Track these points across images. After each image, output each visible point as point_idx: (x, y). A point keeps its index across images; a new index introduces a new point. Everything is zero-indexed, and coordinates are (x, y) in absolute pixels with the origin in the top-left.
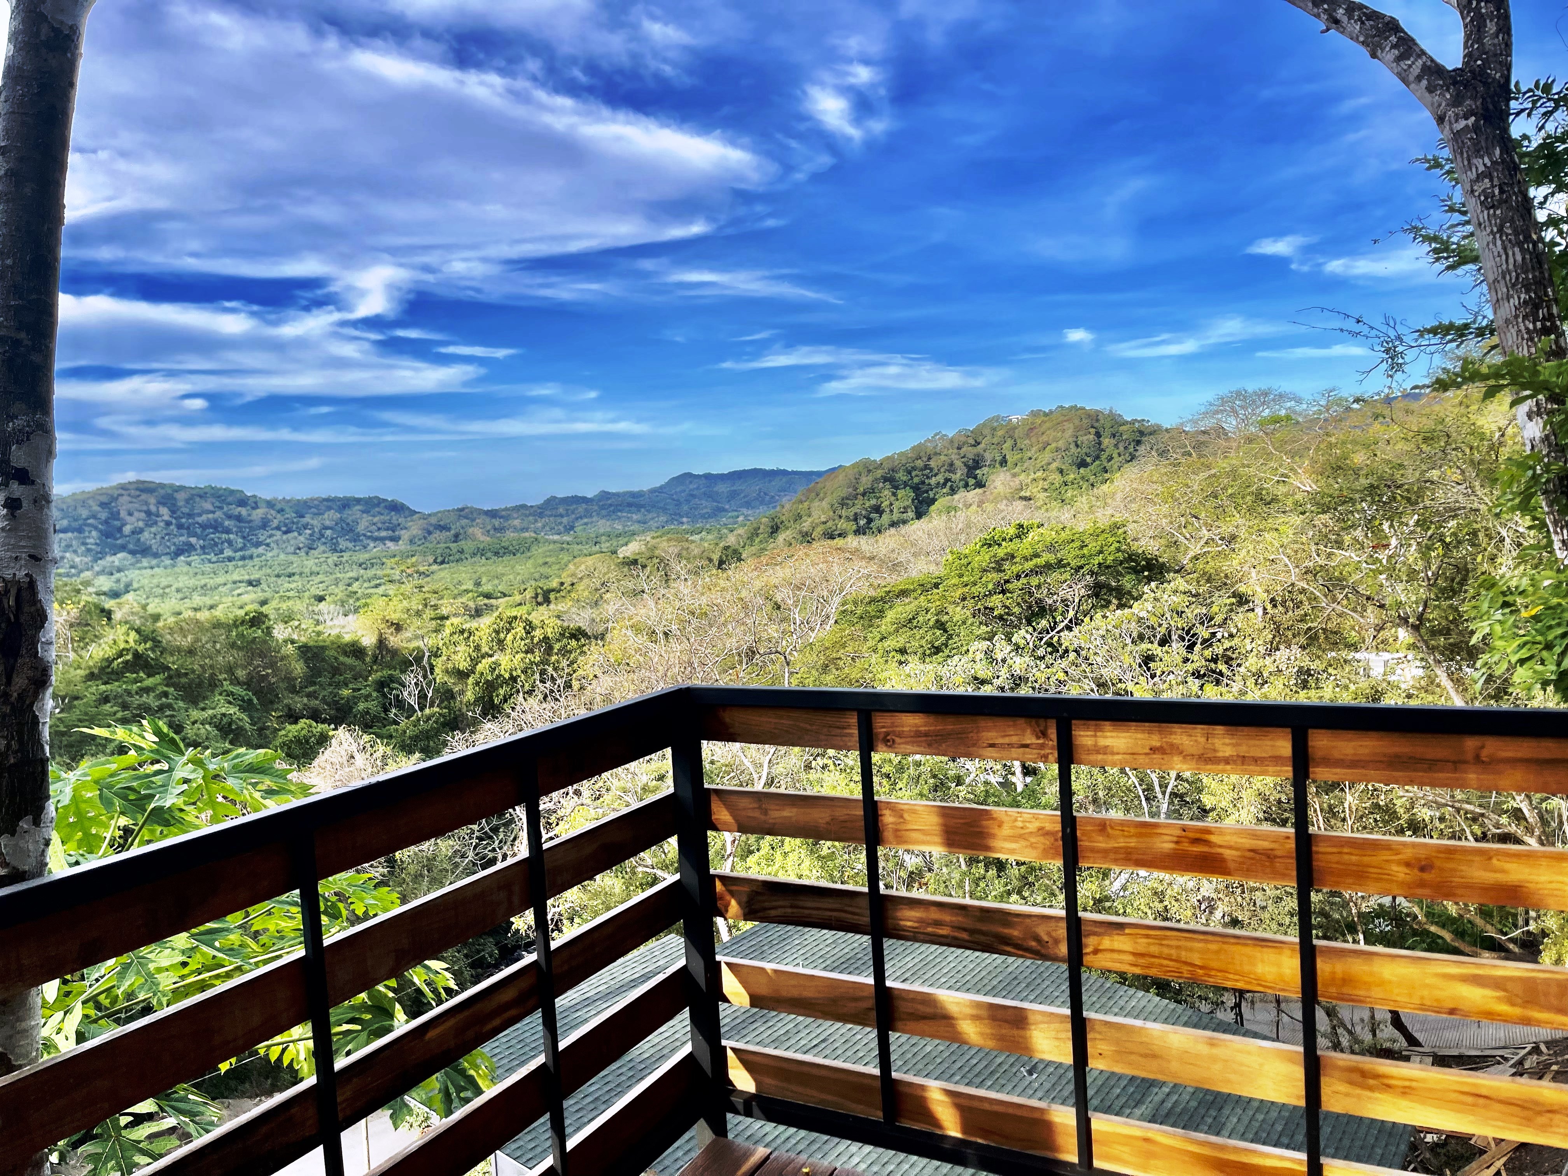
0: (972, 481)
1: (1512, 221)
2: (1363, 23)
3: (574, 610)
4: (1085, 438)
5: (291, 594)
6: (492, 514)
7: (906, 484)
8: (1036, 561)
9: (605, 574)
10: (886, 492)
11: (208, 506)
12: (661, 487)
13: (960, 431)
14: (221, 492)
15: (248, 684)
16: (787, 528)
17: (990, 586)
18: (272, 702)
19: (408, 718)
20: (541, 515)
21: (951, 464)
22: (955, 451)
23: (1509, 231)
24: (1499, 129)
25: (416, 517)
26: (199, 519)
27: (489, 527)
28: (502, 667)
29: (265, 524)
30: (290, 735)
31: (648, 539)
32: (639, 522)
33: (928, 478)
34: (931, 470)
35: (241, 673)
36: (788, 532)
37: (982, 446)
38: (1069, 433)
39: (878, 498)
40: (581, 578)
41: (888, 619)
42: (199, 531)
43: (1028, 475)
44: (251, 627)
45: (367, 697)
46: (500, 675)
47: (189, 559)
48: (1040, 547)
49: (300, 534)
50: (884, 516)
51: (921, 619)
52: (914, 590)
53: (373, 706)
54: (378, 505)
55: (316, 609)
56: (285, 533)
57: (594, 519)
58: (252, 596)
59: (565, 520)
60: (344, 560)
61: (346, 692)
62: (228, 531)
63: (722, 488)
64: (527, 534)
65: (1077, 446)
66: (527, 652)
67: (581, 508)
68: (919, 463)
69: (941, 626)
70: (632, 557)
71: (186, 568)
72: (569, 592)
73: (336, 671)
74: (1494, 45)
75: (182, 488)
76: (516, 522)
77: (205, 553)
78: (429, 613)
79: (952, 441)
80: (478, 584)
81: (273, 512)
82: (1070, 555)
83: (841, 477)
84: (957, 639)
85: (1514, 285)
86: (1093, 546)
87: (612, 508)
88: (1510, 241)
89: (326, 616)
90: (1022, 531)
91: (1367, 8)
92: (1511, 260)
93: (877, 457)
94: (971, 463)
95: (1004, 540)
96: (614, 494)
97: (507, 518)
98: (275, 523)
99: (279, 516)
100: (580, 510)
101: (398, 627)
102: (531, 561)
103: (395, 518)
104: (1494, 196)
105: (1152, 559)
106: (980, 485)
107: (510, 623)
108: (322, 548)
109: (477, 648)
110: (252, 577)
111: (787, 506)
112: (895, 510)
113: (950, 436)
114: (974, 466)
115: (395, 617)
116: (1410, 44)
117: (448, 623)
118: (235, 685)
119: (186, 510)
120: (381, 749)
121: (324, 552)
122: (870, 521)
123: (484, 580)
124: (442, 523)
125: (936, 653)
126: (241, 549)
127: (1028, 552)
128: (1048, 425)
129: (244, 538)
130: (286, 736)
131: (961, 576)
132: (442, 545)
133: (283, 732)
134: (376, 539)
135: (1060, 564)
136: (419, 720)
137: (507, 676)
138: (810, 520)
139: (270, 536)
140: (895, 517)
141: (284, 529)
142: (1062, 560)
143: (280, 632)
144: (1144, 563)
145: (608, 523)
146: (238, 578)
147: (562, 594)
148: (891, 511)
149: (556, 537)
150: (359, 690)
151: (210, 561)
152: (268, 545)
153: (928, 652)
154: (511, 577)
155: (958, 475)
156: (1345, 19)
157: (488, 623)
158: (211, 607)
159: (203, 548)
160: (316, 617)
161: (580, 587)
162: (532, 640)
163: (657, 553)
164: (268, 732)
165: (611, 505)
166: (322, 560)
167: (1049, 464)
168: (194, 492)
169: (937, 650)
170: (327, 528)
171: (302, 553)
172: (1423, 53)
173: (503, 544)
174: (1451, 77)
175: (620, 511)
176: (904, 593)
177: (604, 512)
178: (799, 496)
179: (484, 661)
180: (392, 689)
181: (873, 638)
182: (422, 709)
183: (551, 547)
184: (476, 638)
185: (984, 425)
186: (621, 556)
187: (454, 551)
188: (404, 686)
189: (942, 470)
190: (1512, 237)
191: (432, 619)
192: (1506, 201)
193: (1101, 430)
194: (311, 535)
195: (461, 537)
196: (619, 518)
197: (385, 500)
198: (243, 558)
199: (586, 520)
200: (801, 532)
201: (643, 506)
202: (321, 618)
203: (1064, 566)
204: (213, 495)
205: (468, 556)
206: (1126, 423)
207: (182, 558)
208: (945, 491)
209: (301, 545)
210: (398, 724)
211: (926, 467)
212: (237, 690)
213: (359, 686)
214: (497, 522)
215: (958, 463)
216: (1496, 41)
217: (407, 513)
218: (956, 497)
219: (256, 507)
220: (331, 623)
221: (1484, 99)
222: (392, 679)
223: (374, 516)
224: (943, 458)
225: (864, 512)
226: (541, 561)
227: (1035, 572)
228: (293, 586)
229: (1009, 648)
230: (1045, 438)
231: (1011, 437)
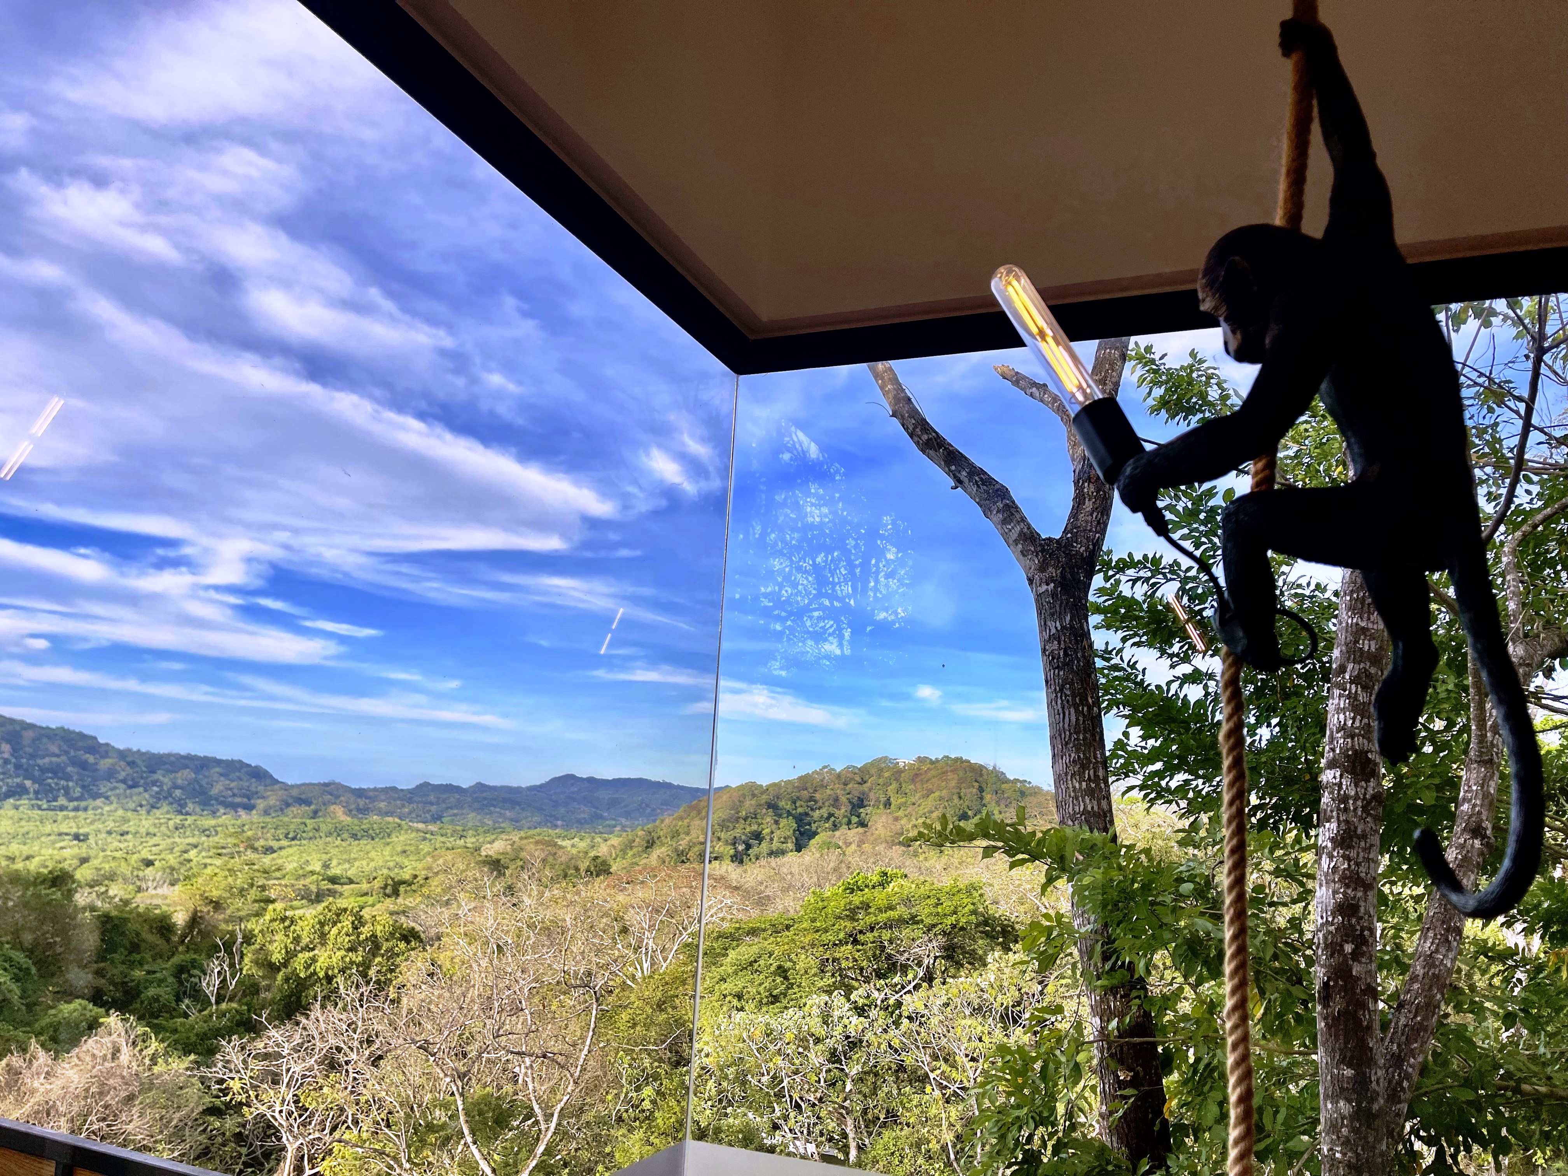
0: (855, 819)
1: (1072, 684)
2: (978, 486)
3: (423, 906)
4: (968, 791)
5: (118, 854)
6: (360, 793)
7: (789, 813)
8: (891, 914)
9: (463, 871)
10: (768, 819)
11: (54, 749)
12: (541, 786)
13: (848, 767)
14: (73, 736)
15: (30, 952)
16: (663, 845)
17: (842, 935)
18: (53, 975)
19: (200, 1011)
20: (410, 801)
21: (836, 800)
22: (842, 786)
23: (1068, 693)
24: (1073, 597)
25: (276, 787)
26: (40, 762)
27: (353, 807)
28: (318, 964)
29: (110, 775)
30: (60, 1016)
31: (516, 839)
32: (512, 820)
33: (812, 810)
34: (816, 802)
35: (28, 938)
36: (664, 849)
37: (868, 784)
38: (953, 784)
39: (759, 825)
40: (437, 873)
41: (729, 959)
42: (37, 773)
43: (910, 820)
44: (50, 887)
45: (161, 981)
46: (315, 973)
47: (18, 803)
48: (895, 900)
49: (146, 790)
50: (764, 845)
51: (762, 962)
52: (764, 930)
53: (164, 993)
54: (239, 770)
55: (141, 874)
56: (130, 787)
57: (464, 811)
58: (76, 851)
59: (434, 808)
60: (187, 823)
61: (138, 973)
62: (68, 778)
63: (603, 795)
64: (390, 819)
65: (960, 798)
66: (350, 950)
67: (453, 799)
68: (805, 794)
69: (782, 971)
70: (495, 856)
71: (12, 812)
72: (421, 886)
73: (135, 948)
74: (1087, 522)
75: (32, 726)
76: (382, 805)
77: (37, 799)
78: (253, 893)
79: (839, 776)
80: (326, 866)
81: (123, 764)
82: (924, 911)
83: (725, 798)
84: (797, 990)
85: (1067, 743)
86: (948, 905)
87: (486, 802)
88: (1068, 701)
89: (150, 884)
90: (885, 879)
91: (985, 473)
92: (1067, 720)
93: (764, 782)
94: (855, 801)
95: (867, 886)
97: (372, 799)
98: (122, 775)
99: (128, 768)
100: (452, 799)
101: (217, 905)
102: (388, 848)
103: (254, 785)
104: (1059, 657)
105: (1008, 926)
106: (862, 824)
107: (338, 915)
108: (165, 808)
109: (297, 940)
110: (81, 831)
111: (666, 823)
112: (775, 839)
113: (838, 771)
114: (859, 804)
115: (215, 894)
116: (1013, 510)
117: (271, 907)
118: (18, 950)
119: (28, 750)
120: (154, 1045)
121: (168, 812)
122: (748, 847)
123: (334, 862)
124: (303, 797)
125: (772, 1003)
126: (77, 799)
127: (884, 903)
128: (933, 773)
129: (83, 787)
130: (55, 1015)
131: (813, 920)
132: (299, 820)
133: (53, 1012)
134: (226, 805)
135: (914, 920)
136: (211, 1016)
137: (321, 974)
138: (688, 838)
139: (112, 789)
140: (775, 845)
141: (130, 783)
142: (916, 916)
143: (81, 898)
144: (999, 928)
145: (479, 817)
146: (66, 831)
147: (414, 887)
148: (772, 839)
149: (421, 826)
150: (154, 972)
151: (40, 808)
152: (107, 798)
153: (765, 1001)
154: (364, 863)
155: (843, 811)
156: (966, 480)
157: (314, 912)
158: (28, 858)
159: (36, 792)
160: (138, 883)
161: (434, 882)
162: (358, 937)
163: (523, 854)
164: (38, 1008)
165: (485, 799)
166: (162, 821)
167: (932, 812)
168: (43, 732)
169: (775, 999)
170: (177, 787)
171: (143, 812)
172: (1023, 520)
173: (363, 827)
174: (1041, 545)
175: (494, 806)
176: (753, 932)
177: (476, 805)
178: (680, 812)
179: (300, 955)
180: (191, 976)
181: (711, 978)
182: (218, 1003)
183: (414, 835)
184: (298, 928)
185: (872, 764)
186: (484, 853)
187: (310, 827)
188: (205, 974)
189: (827, 804)
190: (1070, 698)
191: (256, 901)
192: (1068, 664)
193: (984, 785)
194: (157, 793)
195: (320, 814)
196: (491, 813)
197: (249, 766)
198: (76, 809)
199: (455, 811)
200: (676, 850)
201: (519, 804)
202: (144, 886)
203: (917, 923)
204: (63, 738)
205: (322, 835)
206: (1007, 781)
207: (11, 800)
208: (827, 825)
209: (144, 803)
210: (186, 1016)
211: (811, 799)
212: (19, 957)
213: (155, 967)
214: (361, 802)
215: (843, 799)
216: (1089, 518)
217: (269, 781)
218: (837, 833)
219: (106, 755)
220: (154, 892)
221: (1064, 568)
222: (194, 964)
223: (232, 781)
224: (828, 792)
225: (743, 837)
226: (399, 849)
227: (889, 925)
228: (122, 846)
229: (847, 1006)
230: (929, 785)
231: (896, 780)
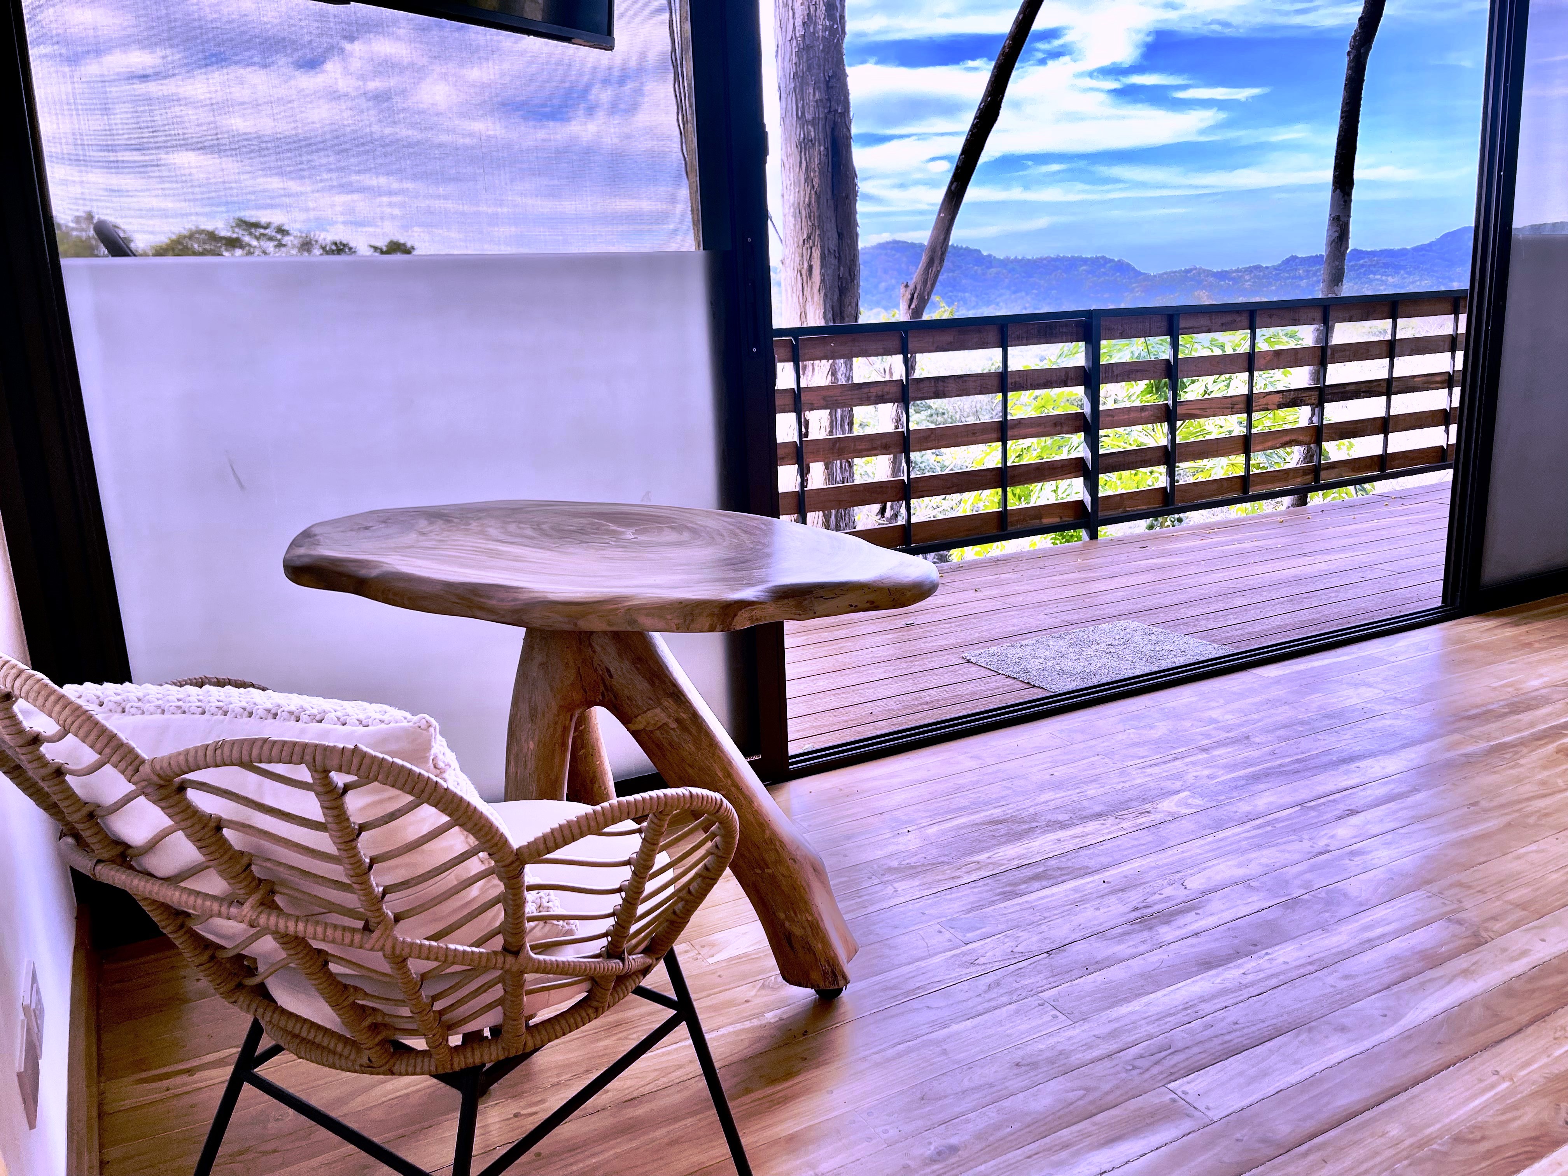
6: (1222, 275)
12: (1431, 244)
14: (962, 251)
20: (1278, 278)
25: (1143, 278)
27: (1217, 289)
29: (998, 283)
49: (1029, 294)
54: (1104, 265)
56: (1016, 292)
59: (1306, 282)
62: (963, 289)
64: (1259, 298)
76: (1249, 285)
81: (1005, 271)
87: (1362, 270)
96: (1367, 253)
97: (1237, 280)
98: (1007, 282)
99: (1010, 275)
103: (1122, 279)
129: (977, 296)
139: (1001, 296)
141: (1015, 288)
165: (1362, 266)
170: (1052, 288)
175: (1375, 273)
197: (1112, 261)
214: (1226, 284)
217: (1134, 274)
219: (990, 267)
223: (1100, 277)
